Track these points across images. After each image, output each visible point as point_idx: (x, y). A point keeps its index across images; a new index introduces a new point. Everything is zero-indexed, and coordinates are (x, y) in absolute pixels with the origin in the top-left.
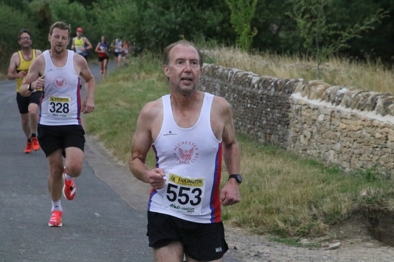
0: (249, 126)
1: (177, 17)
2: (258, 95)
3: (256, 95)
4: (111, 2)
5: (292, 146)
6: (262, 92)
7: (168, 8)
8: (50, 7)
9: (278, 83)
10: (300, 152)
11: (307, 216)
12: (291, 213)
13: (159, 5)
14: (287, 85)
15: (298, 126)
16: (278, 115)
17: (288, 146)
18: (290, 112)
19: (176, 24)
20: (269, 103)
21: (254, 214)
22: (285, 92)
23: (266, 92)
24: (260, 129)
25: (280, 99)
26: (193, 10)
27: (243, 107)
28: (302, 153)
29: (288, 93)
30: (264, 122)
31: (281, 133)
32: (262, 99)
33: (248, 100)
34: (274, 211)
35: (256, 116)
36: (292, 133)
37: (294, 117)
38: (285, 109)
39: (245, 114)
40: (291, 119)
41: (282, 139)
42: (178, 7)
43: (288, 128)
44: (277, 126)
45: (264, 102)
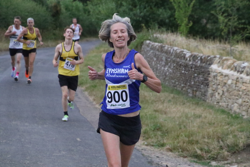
0: (183, 85)
1: (141, 13)
2: (189, 65)
3: (188, 65)
4: (99, 2)
5: (210, 99)
6: (192, 63)
7: (135, 6)
8: (61, 3)
9: (203, 58)
10: (215, 103)
11: (216, 147)
12: (206, 145)
13: (130, 4)
14: (208, 59)
15: (215, 86)
16: (202, 79)
17: (207, 99)
18: (210, 77)
19: (140, 17)
20: (196, 71)
21: (181, 144)
22: (207, 64)
23: (194, 63)
24: (189, 87)
25: (204, 69)
26: (151, 8)
27: (179, 73)
28: (216, 105)
29: (209, 64)
31: (203, 90)
32: (192, 68)
33: (183, 68)
34: (195, 142)
35: (187, 79)
36: (210, 91)
37: (212, 81)
38: (206, 75)
39: (180, 77)
40: (210, 81)
41: (204, 94)
42: (142, 6)
43: (208, 88)
44: (200, 86)
45: (193, 70)
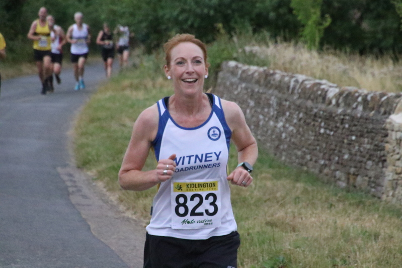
2: (337, 115)
3: (334, 115)
5: (391, 194)
6: (344, 111)
9: (369, 98)
14: (382, 102)
15: (400, 164)
16: (368, 146)
17: (383, 193)
18: (387, 142)
20: (354, 128)
22: (379, 112)
23: (349, 111)
24: (339, 167)
25: (373, 123)
27: (313, 134)
29: (385, 113)
30: (346, 157)
31: (372, 173)
32: (342, 122)
33: (321, 122)
35: (333, 147)
36: (389, 174)
37: (394, 151)
38: (379, 138)
39: (316, 143)
40: (388, 153)
41: (374, 182)
43: (383, 167)
44: (365, 163)
45: (347, 126)
